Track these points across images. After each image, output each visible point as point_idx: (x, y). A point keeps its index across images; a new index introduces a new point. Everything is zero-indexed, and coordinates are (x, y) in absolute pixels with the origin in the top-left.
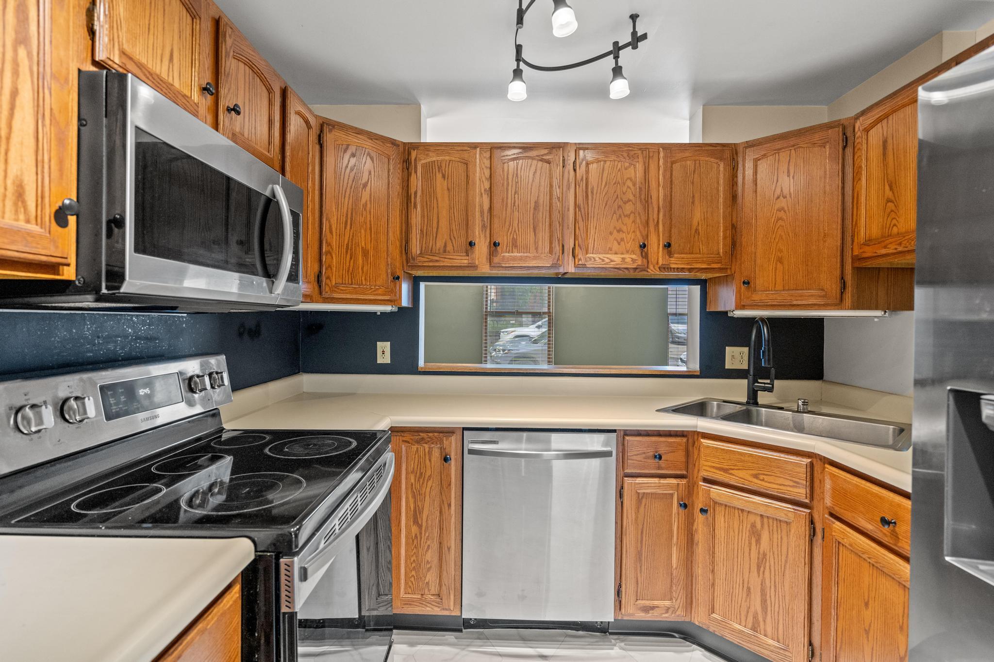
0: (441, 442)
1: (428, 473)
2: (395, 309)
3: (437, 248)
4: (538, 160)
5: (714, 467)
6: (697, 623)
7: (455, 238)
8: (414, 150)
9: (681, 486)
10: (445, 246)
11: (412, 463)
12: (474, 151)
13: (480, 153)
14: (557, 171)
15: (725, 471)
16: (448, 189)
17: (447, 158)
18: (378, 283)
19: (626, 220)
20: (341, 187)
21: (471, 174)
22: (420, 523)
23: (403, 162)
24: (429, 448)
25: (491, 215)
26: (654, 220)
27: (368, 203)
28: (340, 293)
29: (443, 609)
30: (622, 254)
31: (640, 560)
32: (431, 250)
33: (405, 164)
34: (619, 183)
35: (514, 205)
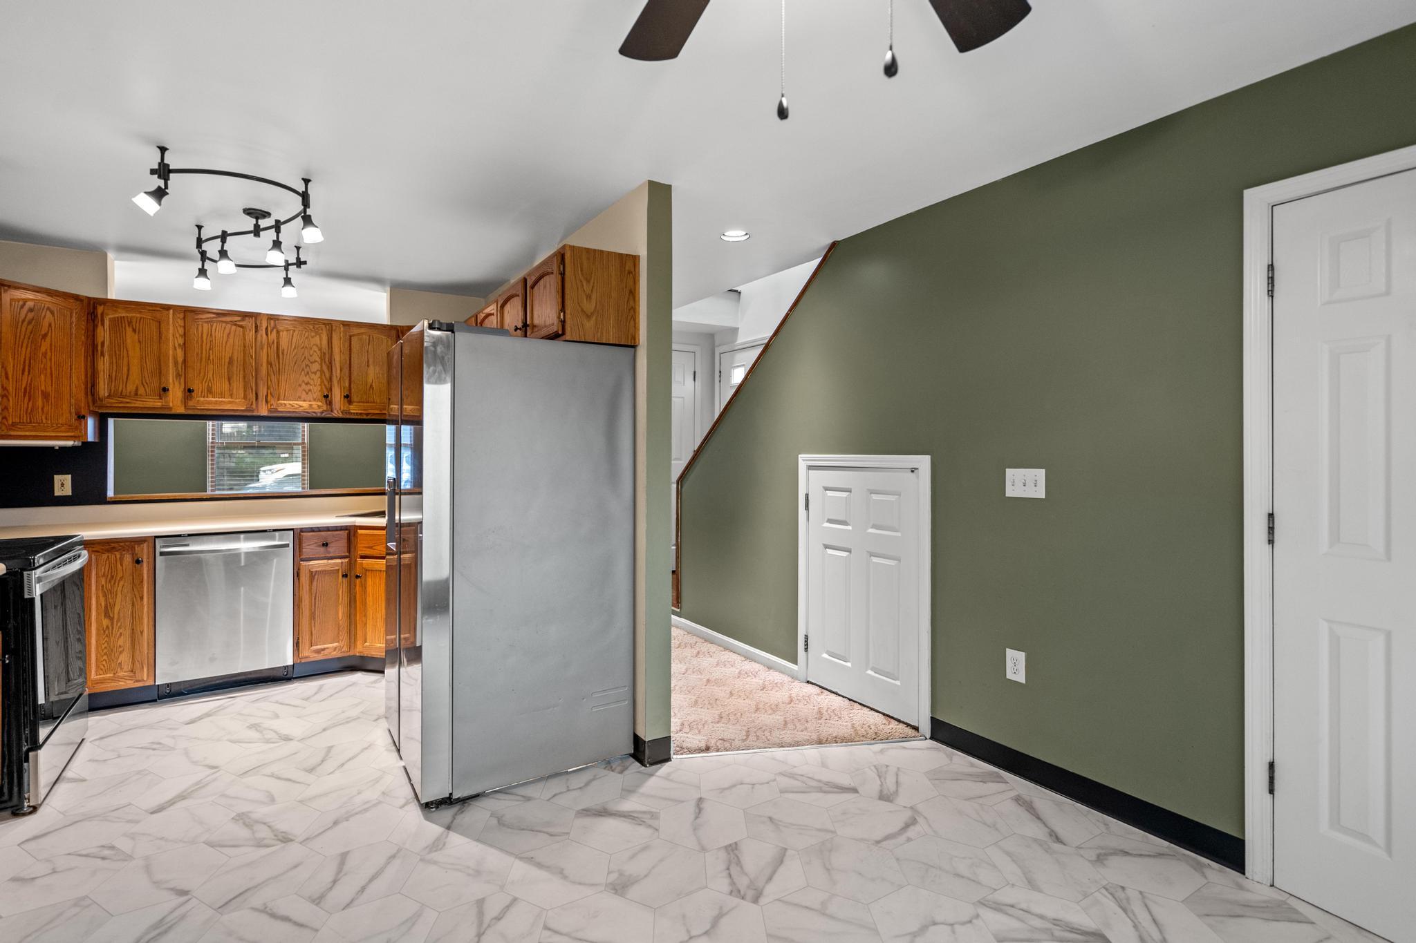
0: (133, 548)
1: (120, 575)
2: (78, 443)
3: (128, 390)
4: (232, 325)
5: (365, 547)
6: (358, 654)
7: (147, 383)
8: (101, 305)
9: (344, 565)
10: (137, 390)
11: (103, 568)
12: (167, 312)
13: (173, 314)
14: (251, 334)
15: (371, 548)
16: (139, 342)
17: (138, 315)
18: (60, 421)
19: (313, 376)
20: (18, 337)
21: (164, 332)
22: (111, 615)
23: (88, 314)
24: (121, 555)
25: (185, 366)
26: (337, 377)
27: (48, 350)
28: (17, 431)
29: (137, 681)
30: (310, 401)
31: (314, 618)
32: (121, 393)
33: (90, 316)
34: (306, 347)
35: (209, 359)
